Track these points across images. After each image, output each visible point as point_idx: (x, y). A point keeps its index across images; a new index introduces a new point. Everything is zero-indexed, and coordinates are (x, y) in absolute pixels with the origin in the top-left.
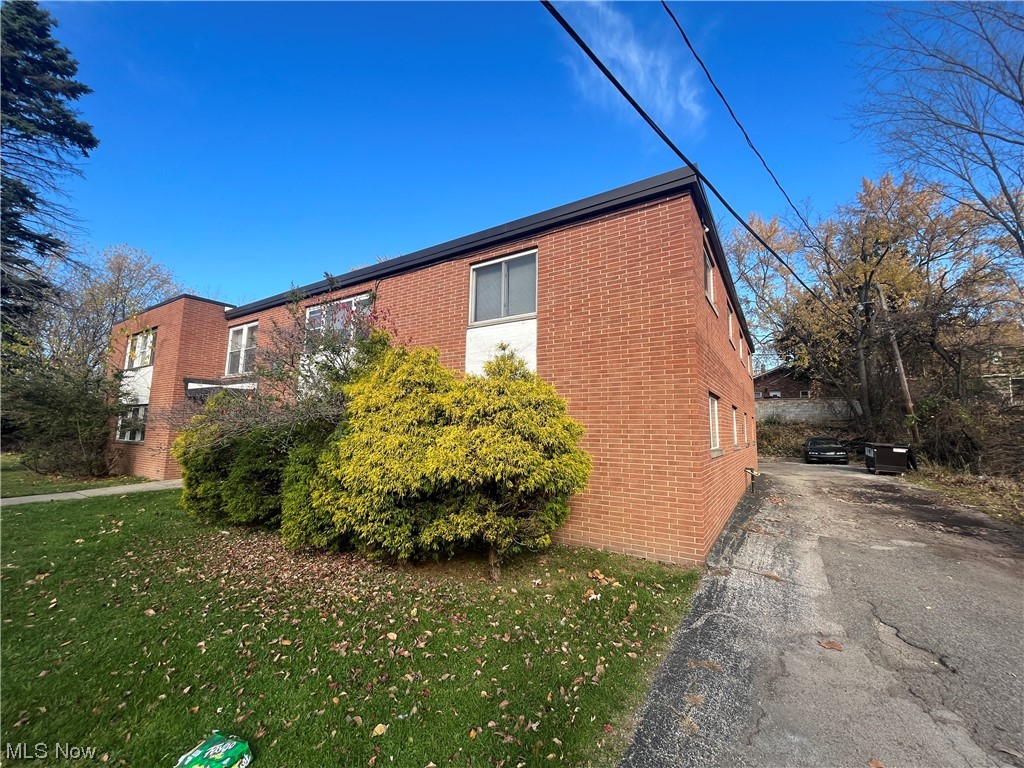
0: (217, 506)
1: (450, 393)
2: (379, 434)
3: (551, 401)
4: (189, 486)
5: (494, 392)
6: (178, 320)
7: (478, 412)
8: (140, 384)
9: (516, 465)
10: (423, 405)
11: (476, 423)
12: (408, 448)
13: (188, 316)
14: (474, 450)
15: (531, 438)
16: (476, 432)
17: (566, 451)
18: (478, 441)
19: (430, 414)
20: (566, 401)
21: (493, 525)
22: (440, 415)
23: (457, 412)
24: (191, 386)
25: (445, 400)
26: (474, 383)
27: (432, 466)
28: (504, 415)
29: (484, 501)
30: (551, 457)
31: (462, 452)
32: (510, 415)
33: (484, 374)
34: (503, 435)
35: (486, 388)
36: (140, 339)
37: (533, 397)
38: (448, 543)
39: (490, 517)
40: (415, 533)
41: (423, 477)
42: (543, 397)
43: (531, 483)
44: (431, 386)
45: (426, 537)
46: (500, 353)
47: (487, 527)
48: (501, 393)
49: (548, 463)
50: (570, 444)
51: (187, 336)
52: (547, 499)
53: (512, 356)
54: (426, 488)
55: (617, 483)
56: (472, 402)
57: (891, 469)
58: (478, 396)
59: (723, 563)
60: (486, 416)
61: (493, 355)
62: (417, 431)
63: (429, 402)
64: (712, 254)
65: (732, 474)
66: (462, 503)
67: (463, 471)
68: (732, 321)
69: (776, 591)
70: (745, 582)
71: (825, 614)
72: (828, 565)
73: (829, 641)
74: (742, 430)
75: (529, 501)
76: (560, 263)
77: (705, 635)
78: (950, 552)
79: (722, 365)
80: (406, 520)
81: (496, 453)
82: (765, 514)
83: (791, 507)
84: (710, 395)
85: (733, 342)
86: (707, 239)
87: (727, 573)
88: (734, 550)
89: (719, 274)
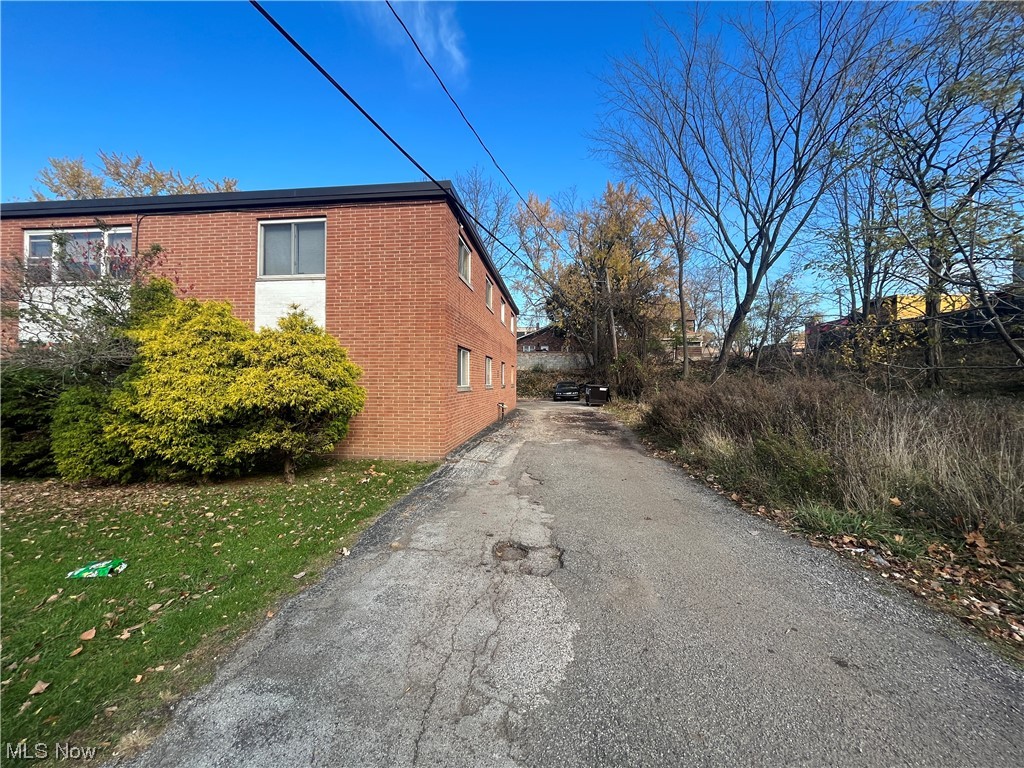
1: (248, 342)
2: (178, 374)
3: (334, 350)
5: (288, 343)
7: (275, 357)
9: (306, 394)
10: (222, 351)
11: (273, 365)
12: (210, 385)
14: (272, 386)
15: (319, 376)
16: (273, 372)
17: (346, 386)
18: (275, 379)
19: (229, 358)
20: (346, 351)
21: (289, 439)
22: (238, 359)
23: (255, 357)
25: (244, 347)
26: (268, 334)
27: (235, 399)
28: (296, 360)
29: (280, 422)
30: (334, 390)
31: (262, 387)
32: (301, 360)
33: (278, 328)
34: (296, 374)
35: (281, 339)
37: (319, 347)
38: (250, 456)
39: (285, 433)
40: (218, 453)
41: (226, 407)
42: (328, 347)
43: (318, 407)
44: (227, 335)
45: (230, 453)
46: (292, 311)
47: (283, 441)
48: (293, 343)
49: (331, 393)
50: (349, 380)
52: (331, 419)
53: (302, 315)
54: (229, 416)
55: (389, 411)
56: (268, 349)
57: (597, 402)
58: (273, 346)
59: (457, 457)
60: (281, 360)
61: (285, 312)
62: (216, 372)
63: (227, 349)
64: (469, 243)
65: (481, 405)
66: (262, 424)
67: (263, 400)
68: (493, 291)
69: (481, 467)
70: (465, 464)
71: (501, 473)
72: (519, 453)
73: (494, 483)
74: (497, 375)
75: (318, 420)
76: (346, 235)
77: (430, 488)
78: (587, 442)
79: (475, 326)
80: (209, 443)
81: (290, 386)
82: (501, 432)
83: (521, 427)
84: (460, 348)
85: (491, 307)
86: (463, 233)
87: (457, 462)
88: (469, 451)
89: (478, 256)
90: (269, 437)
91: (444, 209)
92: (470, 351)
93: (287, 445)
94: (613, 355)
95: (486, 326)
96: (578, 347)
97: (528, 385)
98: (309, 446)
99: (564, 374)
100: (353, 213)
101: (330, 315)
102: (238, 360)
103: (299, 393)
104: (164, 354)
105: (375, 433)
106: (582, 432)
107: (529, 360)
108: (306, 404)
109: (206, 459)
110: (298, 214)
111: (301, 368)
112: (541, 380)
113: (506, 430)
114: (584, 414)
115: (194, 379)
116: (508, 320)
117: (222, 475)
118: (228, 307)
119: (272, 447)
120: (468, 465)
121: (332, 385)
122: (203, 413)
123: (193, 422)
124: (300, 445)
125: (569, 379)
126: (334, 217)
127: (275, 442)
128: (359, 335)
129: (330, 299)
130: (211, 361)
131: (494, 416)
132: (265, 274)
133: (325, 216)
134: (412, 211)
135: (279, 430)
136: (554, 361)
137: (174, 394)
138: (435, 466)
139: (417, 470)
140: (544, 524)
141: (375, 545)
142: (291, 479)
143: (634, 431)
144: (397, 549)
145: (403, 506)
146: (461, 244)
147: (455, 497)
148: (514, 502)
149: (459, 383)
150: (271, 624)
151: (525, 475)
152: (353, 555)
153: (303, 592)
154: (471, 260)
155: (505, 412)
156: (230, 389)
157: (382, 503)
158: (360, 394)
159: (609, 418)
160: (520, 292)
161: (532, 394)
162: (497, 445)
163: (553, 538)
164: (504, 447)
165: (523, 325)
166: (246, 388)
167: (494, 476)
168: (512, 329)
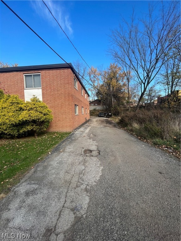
1: (23, 105)
2: (6, 113)
3: (44, 106)
5: (33, 105)
9: (38, 117)
10: (17, 107)
11: (30, 110)
12: (15, 115)
14: (30, 115)
15: (41, 113)
16: (30, 112)
17: (48, 115)
19: (19, 109)
20: (48, 106)
21: (35, 128)
22: (21, 109)
23: (25, 108)
25: (22, 106)
26: (28, 103)
27: (21, 118)
28: (35, 109)
29: (33, 124)
30: (45, 116)
31: (27, 115)
32: (37, 109)
33: (30, 101)
34: (36, 112)
35: (31, 104)
37: (41, 105)
38: (26, 132)
39: (34, 126)
40: (18, 132)
41: (19, 120)
42: (43, 105)
43: (42, 120)
44: (18, 103)
45: (21, 131)
46: (34, 97)
47: (34, 128)
48: (34, 105)
49: (45, 117)
50: (49, 113)
52: (45, 123)
53: (36, 98)
54: (20, 123)
55: (59, 120)
56: (28, 106)
57: (109, 117)
58: (29, 105)
59: (76, 131)
60: (31, 109)
61: (32, 97)
62: (16, 112)
63: (18, 106)
64: (77, 79)
65: (81, 118)
66: (28, 124)
67: (28, 118)
68: (83, 91)
69: (81, 133)
70: (77, 132)
71: (86, 134)
72: (90, 129)
73: (84, 136)
74: (85, 111)
75: (42, 123)
77: (69, 138)
78: (106, 126)
79: (79, 99)
80: (16, 129)
81: (34, 115)
82: (86, 124)
83: (91, 123)
84: (75, 105)
85: (83, 95)
86: (75, 76)
88: (78, 129)
89: (79, 82)
90: (30, 127)
91: (70, 70)
92: (78, 105)
94: (112, 106)
95: (82, 99)
96: (104, 104)
97: (92, 113)
98: (40, 129)
99: (101, 111)
100: (47, 72)
101: (43, 98)
104: (3, 108)
105: (56, 126)
106: (105, 124)
107: (92, 108)
108: (39, 119)
109: (15, 133)
110: (33, 72)
112: (95, 112)
113: (87, 124)
114: (105, 120)
115: (11, 114)
116: (87, 98)
117: (20, 136)
118: (17, 96)
119: (31, 130)
120: (78, 132)
122: (13, 122)
123: (11, 124)
124: (38, 129)
125: (102, 112)
127: (32, 128)
128: (51, 102)
129: (43, 94)
130: (14, 109)
131: (84, 121)
132: (26, 88)
133: (40, 73)
134: (62, 71)
135: (33, 125)
136: (98, 108)
137: (6, 118)
138: (70, 133)
139: (66, 134)
140: (96, 145)
141: (56, 151)
142: (36, 137)
143: (117, 123)
144: (62, 152)
145: (63, 142)
146: (75, 79)
147: (75, 140)
148: (89, 140)
149: (75, 113)
150: (33, 170)
151: (91, 134)
152: (51, 154)
153: (40, 162)
154: (77, 83)
155: (87, 120)
156: (20, 116)
157: (58, 142)
158: (52, 116)
159: (112, 120)
160: (90, 91)
161: (93, 116)
162: (85, 128)
163: (97, 148)
164: (87, 128)
165: (91, 99)
166: (24, 116)
167: (84, 134)
168: (88, 100)
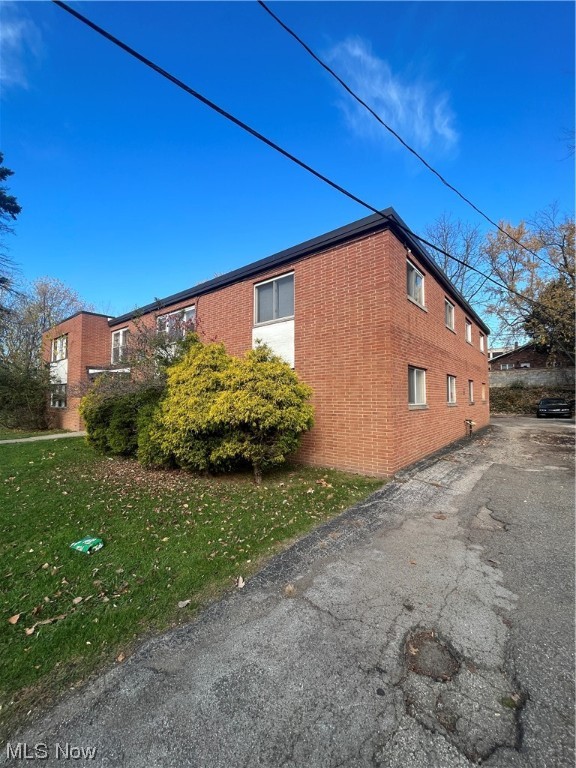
0: (105, 443)
2: (184, 397)
4: (89, 432)
5: (247, 370)
6: (79, 328)
7: (238, 382)
8: (61, 371)
9: (257, 413)
10: (209, 379)
11: (237, 389)
12: (200, 405)
13: (85, 325)
14: (234, 405)
15: (268, 397)
16: (236, 394)
17: (292, 405)
18: (237, 399)
19: (213, 384)
21: (248, 449)
23: (228, 382)
24: (91, 371)
25: (221, 375)
26: (237, 364)
27: (212, 415)
28: (250, 384)
29: (242, 435)
30: (281, 409)
31: (227, 406)
32: (255, 384)
34: (250, 396)
35: (245, 368)
36: (59, 342)
37: (272, 372)
38: (225, 460)
39: (246, 444)
40: (207, 456)
41: (207, 421)
42: (280, 372)
43: (267, 423)
44: (215, 367)
45: (214, 456)
46: (258, 345)
48: (251, 370)
51: (86, 338)
52: (280, 434)
53: (265, 347)
54: (209, 428)
55: (342, 427)
56: (235, 376)
58: (237, 373)
59: (407, 476)
60: (242, 384)
62: (205, 395)
63: (213, 377)
64: (421, 267)
65: (442, 423)
67: (226, 417)
68: (454, 315)
69: (431, 492)
70: (413, 485)
71: (453, 503)
72: (482, 479)
73: (441, 516)
74: (461, 393)
75: (269, 435)
76: (308, 281)
77: (365, 511)
79: (432, 346)
80: (203, 448)
81: (245, 406)
82: (466, 450)
83: (491, 446)
84: (411, 368)
85: (453, 328)
86: (413, 257)
87: (405, 482)
88: (421, 470)
89: (433, 280)
90: (234, 446)
91: (387, 236)
92: (426, 370)
93: (246, 455)
95: (445, 344)
96: (567, 362)
97: (502, 401)
98: (267, 456)
100: (312, 262)
101: (297, 347)
102: (218, 386)
103: (251, 411)
104: (178, 383)
105: (331, 446)
106: (574, 458)
107: (505, 378)
108: (257, 421)
109: (198, 459)
110: (277, 273)
111: (254, 389)
112: (520, 396)
113: (473, 448)
115: (191, 401)
116: (476, 341)
119: (236, 454)
120: (415, 486)
121: (280, 405)
122: (194, 426)
123: (189, 431)
124: (256, 454)
125: (557, 395)
126: (301, 268)
127: (238, 451)
129: (298, 335)
130: (202, 386)
131: (461, 432)
132: (259, 321)
133: (293, 270)
135: (242, 441)
136: (536, 378)
137: (180, 411)
138: (381, 484)
139: (362, 485)
141: (274, 580)
142: (259, 481)
144: (289, 596)
145: (327, 530)
146: (410, 269)
147: (390, 527)
148: (458, 553)
149: (411, 400)
151: (485, 511)
152: (245, 591)
154: (425, 285)
155: (474, 429)
157: (311, 522)
158: (307, 412)
160: (494, 315)
161: (511, 410)
162: (456, 465)
163: (509, 652)
164: (465, 468)
165: (497, 345)
166: (217, 410)
167: (444, 505)
168: (482, 349)
